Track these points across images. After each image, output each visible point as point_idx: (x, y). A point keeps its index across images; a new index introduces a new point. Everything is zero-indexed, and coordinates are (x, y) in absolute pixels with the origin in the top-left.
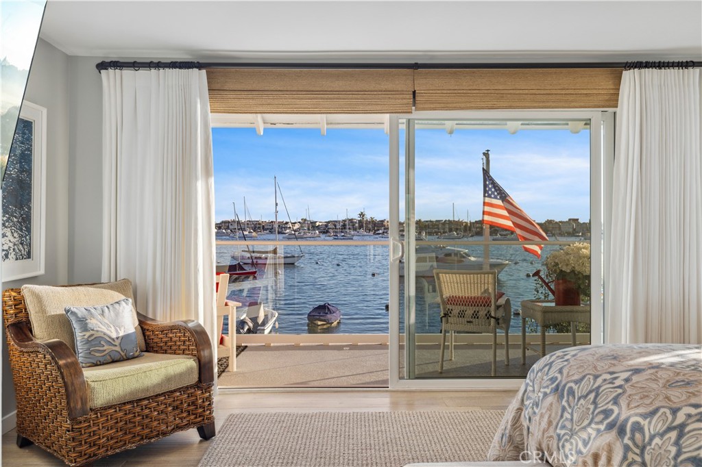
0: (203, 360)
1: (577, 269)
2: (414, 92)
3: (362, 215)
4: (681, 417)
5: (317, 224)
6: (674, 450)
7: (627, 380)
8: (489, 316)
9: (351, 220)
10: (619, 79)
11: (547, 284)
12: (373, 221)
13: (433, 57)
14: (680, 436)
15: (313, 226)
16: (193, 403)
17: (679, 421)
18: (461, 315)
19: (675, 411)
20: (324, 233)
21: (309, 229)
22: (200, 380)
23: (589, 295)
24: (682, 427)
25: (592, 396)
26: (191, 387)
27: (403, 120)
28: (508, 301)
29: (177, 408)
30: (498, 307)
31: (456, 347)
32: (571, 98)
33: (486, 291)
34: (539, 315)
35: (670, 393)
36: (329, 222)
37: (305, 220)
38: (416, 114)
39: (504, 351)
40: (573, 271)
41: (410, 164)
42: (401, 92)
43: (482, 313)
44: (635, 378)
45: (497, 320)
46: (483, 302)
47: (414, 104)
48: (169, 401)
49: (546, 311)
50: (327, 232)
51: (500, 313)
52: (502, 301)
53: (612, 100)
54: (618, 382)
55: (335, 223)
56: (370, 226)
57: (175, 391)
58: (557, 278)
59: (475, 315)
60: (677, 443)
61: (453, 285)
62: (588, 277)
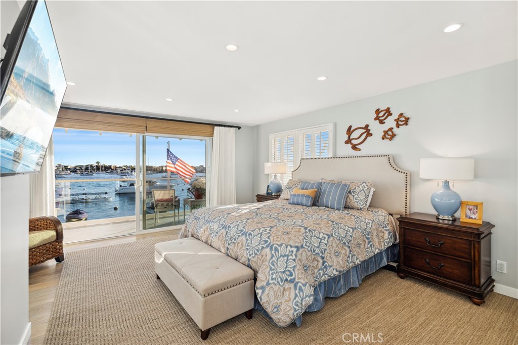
0: (58, 232)
1: (202, 187)
2: (146, 127)
3: (98, 163)
4: (261, 231)
5: (69, 167)
6: (259, 239)
7: (246, 222)
8: (172, 205)
9: (91, 166)
10: (214, 128)
11: (192, 193)
12: (105, 166)
13: (148, 114)
14: (261, 235)
15: (66, 168)
16: (55, 248)
17: (261, 232)
18: (162, 205)
19: (259, 229)
20: (74, 172)
21: (63, 170)
22: (57, 239)
23: (205, 195)
24: (262, 233)
25: (237, 227)
26: (54, 242)
27: (141, 136)
28: (179, 199)
29: (48, 250)
30: (176, 201)
31: (160, 218)
32: (200, 133)
33: (172, 196)
34: (190, 203)
35: (258, 225)
36: (77, 166)
37: (60, 165)
38: (146, 134)
39: (177, 218)
40: (200, 188)
41: (144, 151)
42: (141, 126)
43: (170, 204)
44: (248, 221)
45: (175, 206)
46: (170, 200)
47: (146, 130)
48: (44, 248)
49: (192, 202)
50: (76, 171)
51: (177, 204)
52: (177, 199)
53: (212, 135)
54: (244, 223)
55: (81, 167)
56: (103, 168)
57: (46, 244)
58: (196, 190)
59: (167, 205)
60: (260, 237)
61: (159, 195)
62: (205, 190)
